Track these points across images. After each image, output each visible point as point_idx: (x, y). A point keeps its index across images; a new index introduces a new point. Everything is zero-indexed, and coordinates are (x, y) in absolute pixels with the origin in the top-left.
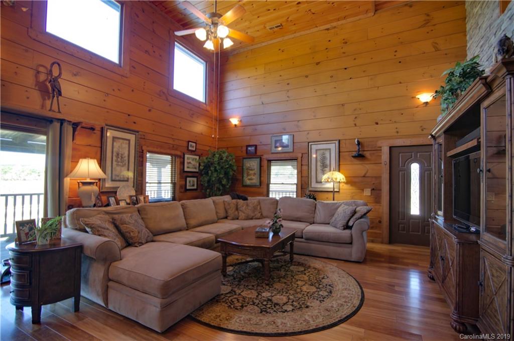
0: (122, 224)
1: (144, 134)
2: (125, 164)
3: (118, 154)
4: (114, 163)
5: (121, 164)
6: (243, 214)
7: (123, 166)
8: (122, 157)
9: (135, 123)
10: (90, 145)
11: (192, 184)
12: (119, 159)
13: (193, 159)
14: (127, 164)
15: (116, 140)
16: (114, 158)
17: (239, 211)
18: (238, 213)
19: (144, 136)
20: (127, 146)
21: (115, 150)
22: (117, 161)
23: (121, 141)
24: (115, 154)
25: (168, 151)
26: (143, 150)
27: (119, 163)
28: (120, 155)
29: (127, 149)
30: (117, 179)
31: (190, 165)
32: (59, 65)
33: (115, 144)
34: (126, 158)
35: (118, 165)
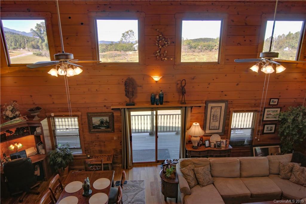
0: (197, 174)
1: (232, 101)
2: (218, 120)
3: (214, 116)
4: (212, 120)
5: (215, 120)
6: (294, 178)
7: (216, 121)
8: (216, 117)
9: (226, 95)
10: (199, 113)
11: (269, 129)
12: (214, 118)
13: (274, 111)
14: (219, 120)
15: (213, 108)
16: (212, 118)
17: (292, 174)
18: (291, 175)
19: (232, 102)
20: (220, 110)
21: (212, 113)
22: (213, 119)
23: (216, 108)
24: (212, 115)
25: (250, 109)
26: (230, 111)
27: (214, 120)
28: (215, 116)
29: (220, 112)
30: (213, 128)
31: (270, 116)
32: (185, 80)
33: (212, 110)
34: (219, 117)
35: (213, 121)
